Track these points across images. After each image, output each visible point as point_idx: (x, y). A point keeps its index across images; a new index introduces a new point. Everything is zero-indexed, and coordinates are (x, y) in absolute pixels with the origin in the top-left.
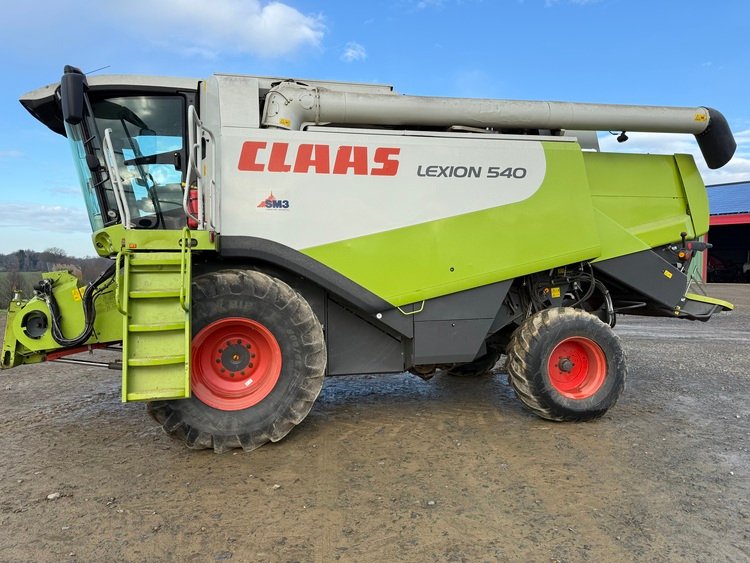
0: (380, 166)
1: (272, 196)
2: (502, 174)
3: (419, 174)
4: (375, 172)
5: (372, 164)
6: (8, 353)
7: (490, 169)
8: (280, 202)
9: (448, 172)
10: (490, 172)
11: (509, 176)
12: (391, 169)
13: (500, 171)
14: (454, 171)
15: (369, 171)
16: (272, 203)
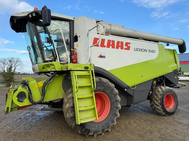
0: (126, 47)
1: (101, 54)
2: (151, 52)
3: (135, 50)
4: (125, 49)
5: (125, 47)
6: (8, 108)
7: (149, 50)
8: (103, 56)
9: (140, 50)
10: (149, 51)
11: (152, 52)
12: (128, 48)
13: (151, 51)
14: (142, 50)
15: (124, 48)
16: (101, 56)
